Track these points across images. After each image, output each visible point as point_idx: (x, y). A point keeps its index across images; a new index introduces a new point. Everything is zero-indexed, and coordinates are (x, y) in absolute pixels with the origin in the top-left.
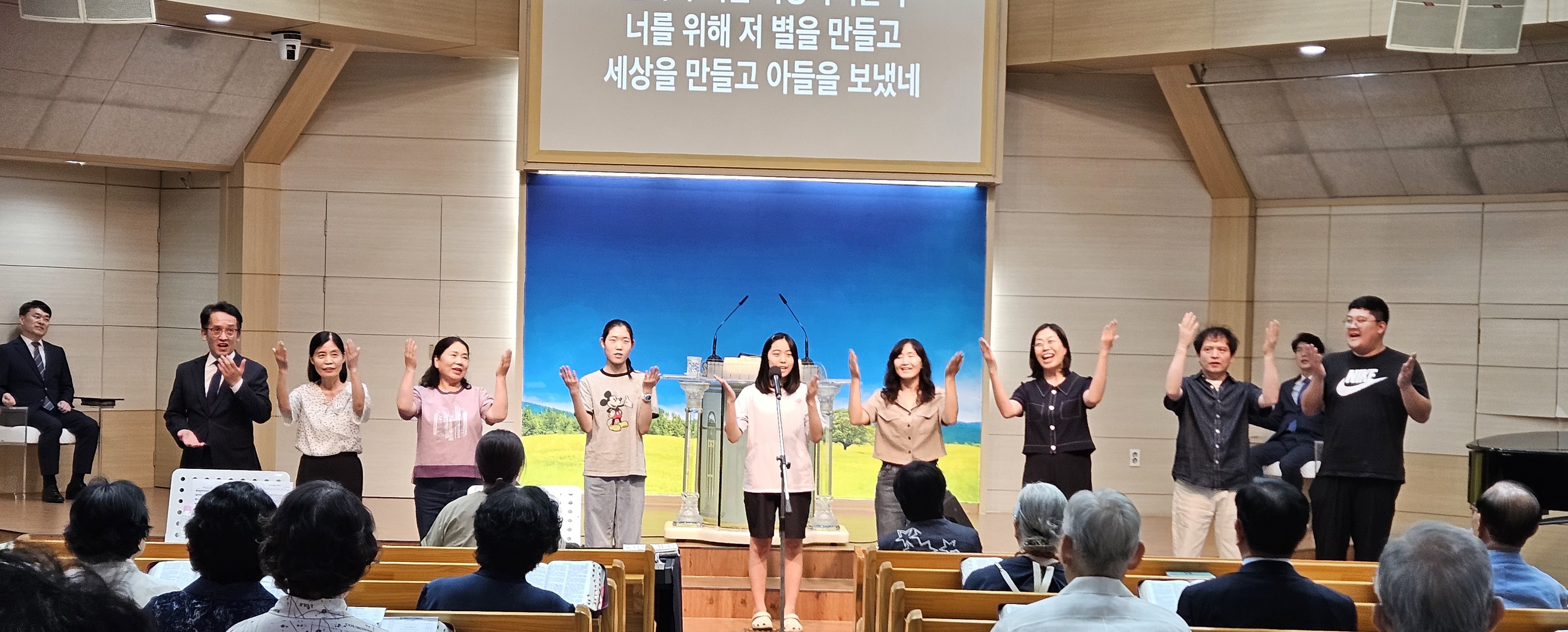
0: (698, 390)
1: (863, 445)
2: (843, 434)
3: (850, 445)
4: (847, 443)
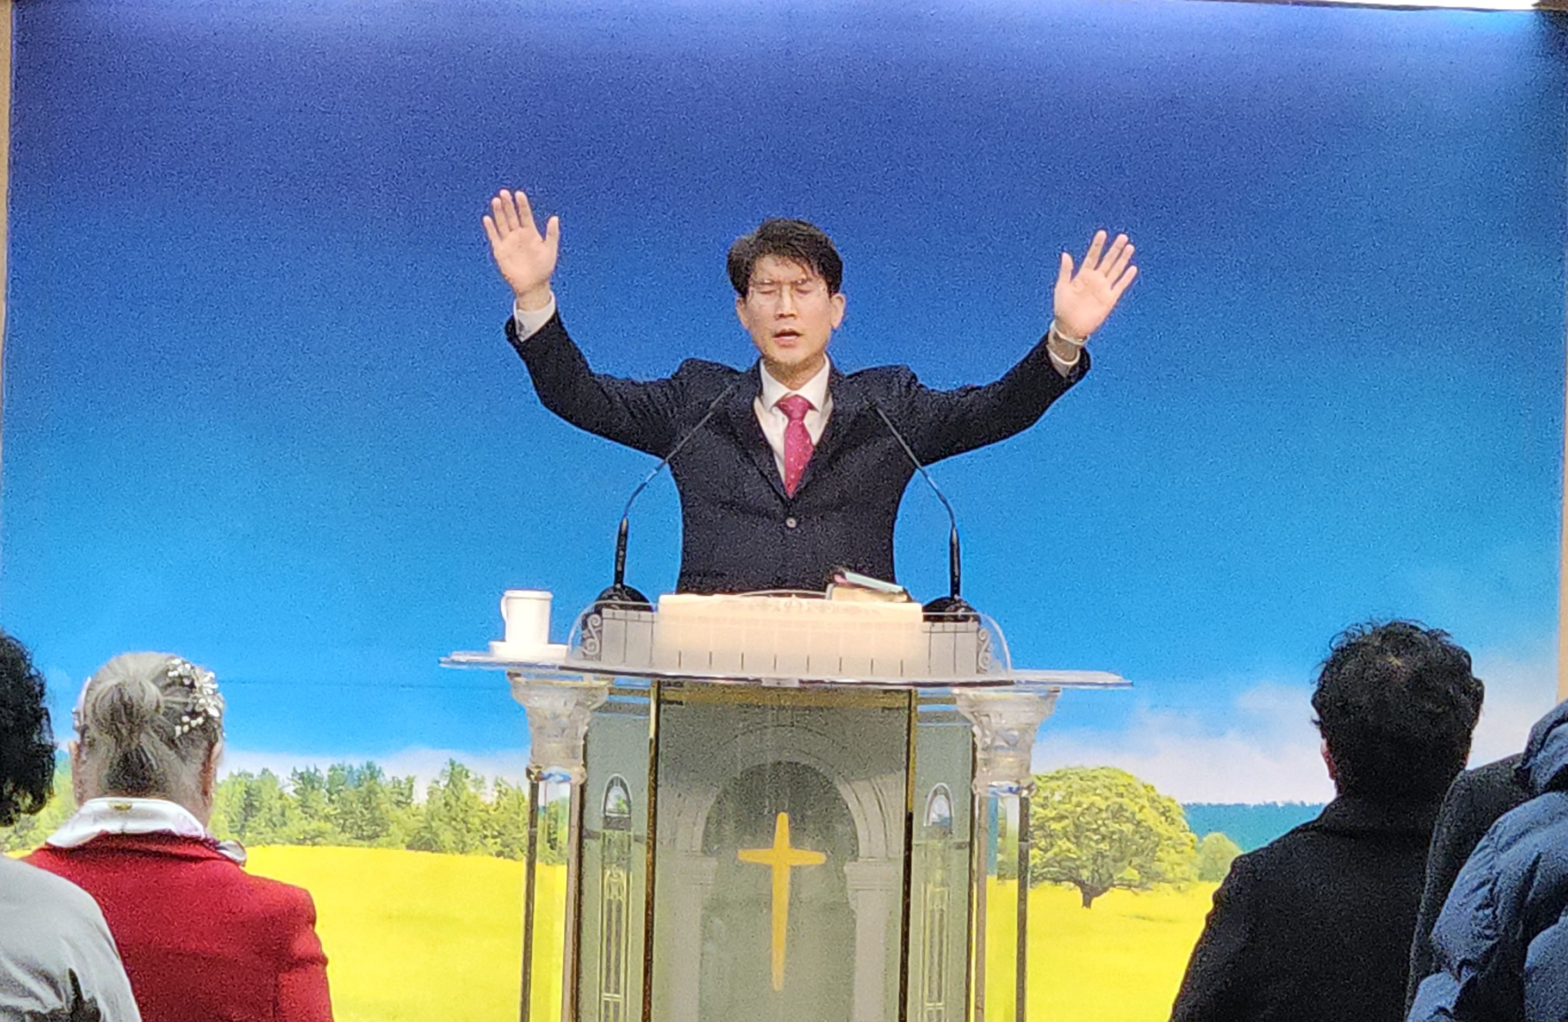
0: (571, 706)
1: (1149, 892)
2: (1081, 851)
3: (1105, 890)
4: (1095, 886)
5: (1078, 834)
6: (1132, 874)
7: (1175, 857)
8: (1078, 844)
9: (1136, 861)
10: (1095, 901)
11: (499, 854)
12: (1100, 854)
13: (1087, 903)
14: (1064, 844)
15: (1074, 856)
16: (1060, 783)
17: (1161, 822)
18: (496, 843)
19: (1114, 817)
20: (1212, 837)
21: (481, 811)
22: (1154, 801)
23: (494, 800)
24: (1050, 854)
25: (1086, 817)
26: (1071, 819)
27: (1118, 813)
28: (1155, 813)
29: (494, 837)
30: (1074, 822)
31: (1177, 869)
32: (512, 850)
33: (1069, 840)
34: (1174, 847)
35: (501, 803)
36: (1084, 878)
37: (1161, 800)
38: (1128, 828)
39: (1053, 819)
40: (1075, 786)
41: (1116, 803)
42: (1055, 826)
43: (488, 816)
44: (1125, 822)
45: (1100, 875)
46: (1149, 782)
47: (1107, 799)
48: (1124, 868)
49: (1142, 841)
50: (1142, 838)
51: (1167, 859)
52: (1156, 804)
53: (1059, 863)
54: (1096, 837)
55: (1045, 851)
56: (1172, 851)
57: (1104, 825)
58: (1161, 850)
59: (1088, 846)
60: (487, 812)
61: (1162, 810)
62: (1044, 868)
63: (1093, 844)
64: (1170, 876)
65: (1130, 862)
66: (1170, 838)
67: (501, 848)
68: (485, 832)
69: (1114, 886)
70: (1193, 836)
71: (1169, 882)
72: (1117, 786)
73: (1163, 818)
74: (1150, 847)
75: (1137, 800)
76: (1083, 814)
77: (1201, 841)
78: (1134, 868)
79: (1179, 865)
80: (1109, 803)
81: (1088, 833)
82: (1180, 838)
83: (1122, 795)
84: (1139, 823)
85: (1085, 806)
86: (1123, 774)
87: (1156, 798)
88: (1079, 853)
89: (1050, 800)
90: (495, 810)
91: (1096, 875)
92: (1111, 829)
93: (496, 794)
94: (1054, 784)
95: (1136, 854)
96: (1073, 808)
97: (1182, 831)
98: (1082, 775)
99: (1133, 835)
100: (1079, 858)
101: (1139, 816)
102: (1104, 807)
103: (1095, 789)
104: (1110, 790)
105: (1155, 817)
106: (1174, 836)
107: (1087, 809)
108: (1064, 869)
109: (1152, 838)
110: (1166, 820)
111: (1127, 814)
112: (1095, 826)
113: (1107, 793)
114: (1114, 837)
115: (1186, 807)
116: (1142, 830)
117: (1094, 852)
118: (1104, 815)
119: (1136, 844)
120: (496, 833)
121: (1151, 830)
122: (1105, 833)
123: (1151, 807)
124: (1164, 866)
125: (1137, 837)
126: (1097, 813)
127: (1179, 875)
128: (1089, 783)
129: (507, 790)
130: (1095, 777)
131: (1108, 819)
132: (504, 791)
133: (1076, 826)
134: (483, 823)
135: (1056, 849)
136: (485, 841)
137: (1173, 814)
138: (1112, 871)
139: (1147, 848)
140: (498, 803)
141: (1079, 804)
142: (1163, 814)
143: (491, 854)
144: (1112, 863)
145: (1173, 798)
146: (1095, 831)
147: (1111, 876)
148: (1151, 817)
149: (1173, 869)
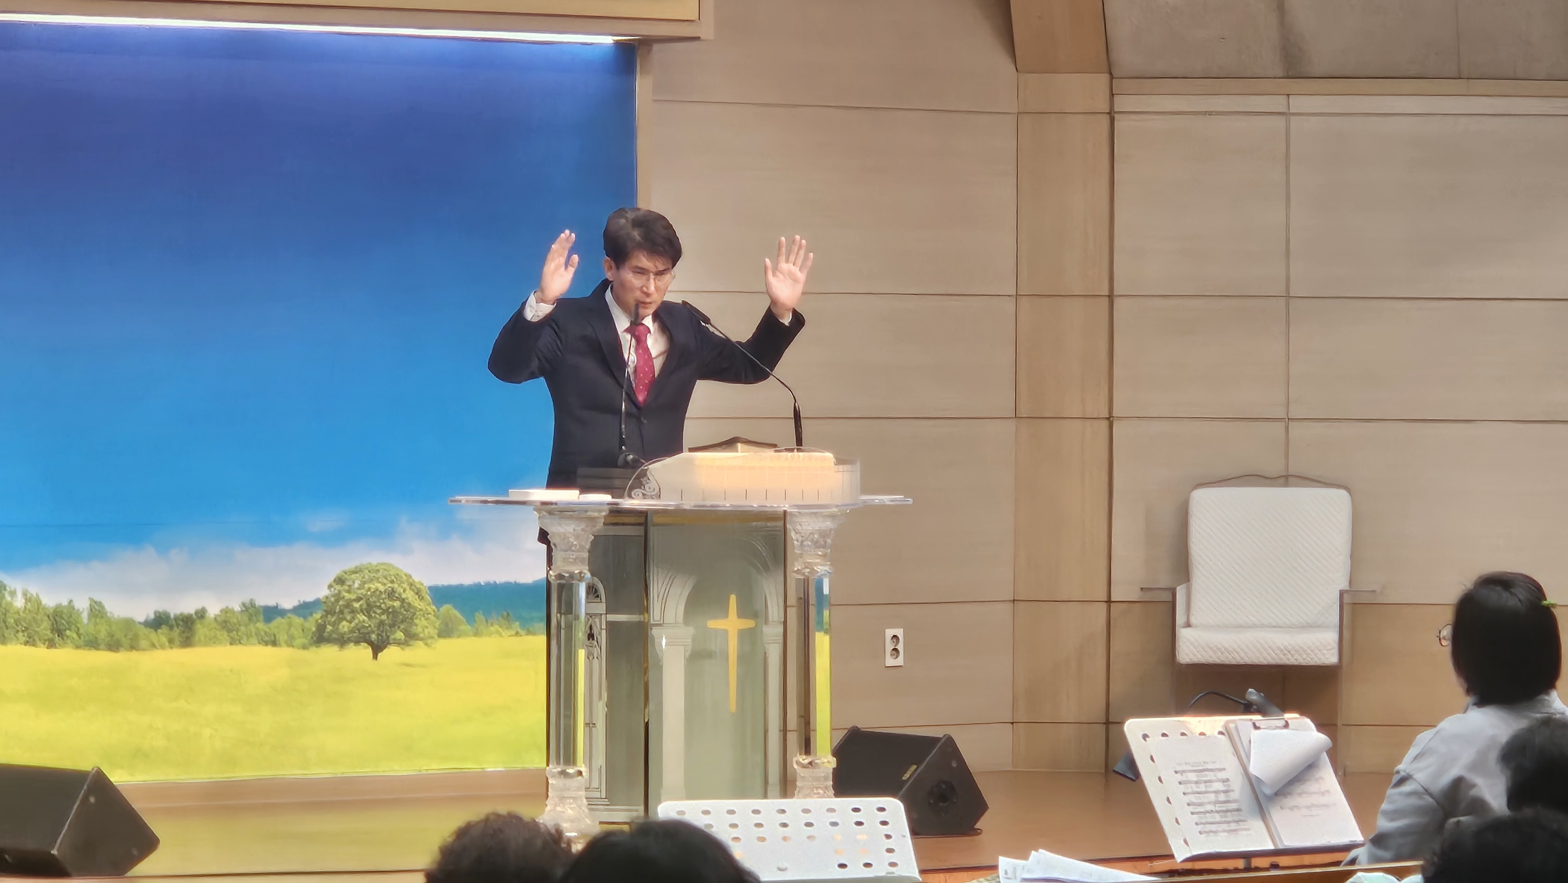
1: (410, 648)
2: (371, 622)
3: (385, 647)
4: (379, 644)
5: (368, 610)
6: (399, 635)
7: (425, 623)
8: (370, 617)
9: (402, 627)
10: (380, 655)
11: (26, 643)
12: (382, 623)
13: (375, 656)
14: (362, 617)
15: (367, 625)
16: (358, 575)
17: (416, 599)
18: (24, 636)
19: (389, 596)
20: (446, 608)
21: (15, 613)
22: (411, 585)
23: (23, 606)
24: (353, 624)
25: (373, 597)
26: (365, 599)
27: (391, 594)
28: (412, 593)
29: (23, 631)
30: (366, 601)
31: (426, 631)
32: (34, 640)
33: (364, 614)
34: (424, 616)
35: (28, 607)
36: (373, 640)
37: (416, 584)
38: (397, 604)
39: (354, 600)
40: (366, 576)
41: (389, 587)
42: (357, 605)
43: (18, 616)
44: (395, 600)
45: (382, 636)
46: (409, 572)
47: (385, 584)
48: (395, 632)
49: (405, 612)
50: (405, 610)
51: (421, 625)
52: (413, 587)
53: (359, 630)
54: (379, 611)
55: (350, 622)
56: (423, 618)
57: (384, 603)
58: (416, 618)
59: (375, 617)
60: (18, 613)
61: (416, 591)
62: (349, 634)
63: (377, 616)
64: (421, 635)
65: (399, 627)
66: (421, 610)
67: (27, 639)
68: (18, 629)
69: (389, 643)
70: (434, 607)
71: (421, 639)
72: (390, 575)
73: (417, 597)
74: (410, 617)
75: (402, 585)
76: (372, 596)
77: (438, 610)
78: (401, 631)
79: (427, 627)
80: (386, 587)
81: (374, 609)
82: (426, 609)
83: (392, 582)
84: (403, 601)
85: (372, 590)
86: (394, 568)
87: (413, 583)
88: (369, 623)
89: (353, 587)
90: (24, 612)
91: (380, 637)
92: (388, 606)
93: (24, 601)
94: (353, 576)
95: (402, 622)
96: (364, 593)
97: (428, 605)
98: (369, 569)
99: (400, 609)
100: (370, 626)
101: (404, 596)
102: (383, 590)
103: (378, 578)
104: (386, 579)
105: (412, 596)
106: (424, 609)
107: (374, 592)
108: (361, 634)
109: (411, 610)
110: (419, 598)
111: (397, 595)
112: (378, 604)
113: (385, 581)
114: (390, 610)
115: (430, 588)
116: (405, 605)
117: (378, 621)
118: (383, 596)
119: (402, 614)
120: (24, 629)
121: (411, 604)
122: (384, 608)
123: (410, 589)
124: (419, 629)
125: (403, 610)
126: (379, 596)
127: (427, 635)
128: (374, 575)
129: (30, 598)
130: (378, 571)
131: (386, 598)
132: (28, 599)
133: (368, 605)
134: (16, 621)
135: (356, 621)
136: (17, 635)
137: (424, 594)
138: (389, 634)
139: (408, 618)
140: (25, 607)
141: (369, 589)
142: (417, 594)
143: (21, 644)
144: (388, 628)
145: (422, 582)
146: (379, 607)
147: (388, 637)
148: (409, 596)
149: (423, 630)
